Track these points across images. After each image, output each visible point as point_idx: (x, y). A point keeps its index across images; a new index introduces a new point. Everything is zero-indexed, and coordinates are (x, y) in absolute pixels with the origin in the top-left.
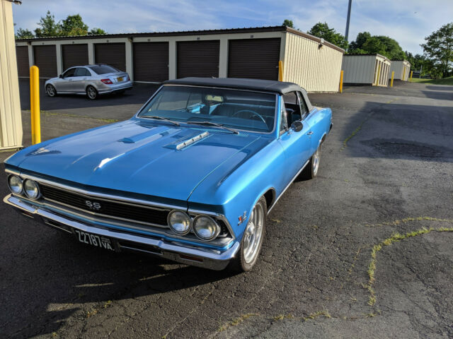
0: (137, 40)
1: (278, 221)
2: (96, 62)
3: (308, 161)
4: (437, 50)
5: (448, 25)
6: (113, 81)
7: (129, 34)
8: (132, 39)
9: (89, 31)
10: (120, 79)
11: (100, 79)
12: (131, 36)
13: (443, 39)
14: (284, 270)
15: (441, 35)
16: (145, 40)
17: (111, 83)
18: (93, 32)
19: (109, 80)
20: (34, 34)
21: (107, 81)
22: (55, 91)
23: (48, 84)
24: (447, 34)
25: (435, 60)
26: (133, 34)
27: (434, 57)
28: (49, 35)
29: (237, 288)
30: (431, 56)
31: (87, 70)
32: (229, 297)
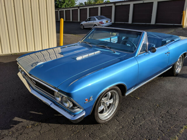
0: (117, 4)
1: (139, 98)
2: (101, 14)
3: (171, 67)
6: (104, 22)
7: (114, 2)
8: (115, 4)
9: (104, 1)
10: (107, 22)
11: (99, 22)
12: (115, 3)
14: (123, 127)
16: (120, 4)
17: (103, 23)
18: (106, 2)
19: (102, 22)
20: (84, 4)
21: (101, 23)
22: (84, 27)
23: (82, 24)
26: (116, 2)
28: (89, 4)
29: (93, 131)
31: (95, 18)
32: (86, 136)
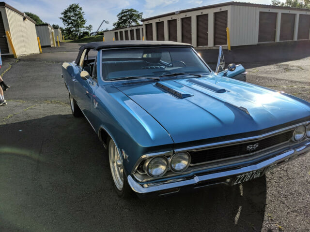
4: (70, 21)
5: (73, 5)
13: (72, 14)
15: (70, 12)
24: (74, 11)
25: (71, 27)
27: (70, 26)
30: (68, 25)
